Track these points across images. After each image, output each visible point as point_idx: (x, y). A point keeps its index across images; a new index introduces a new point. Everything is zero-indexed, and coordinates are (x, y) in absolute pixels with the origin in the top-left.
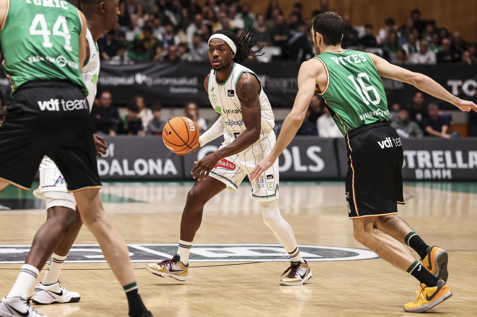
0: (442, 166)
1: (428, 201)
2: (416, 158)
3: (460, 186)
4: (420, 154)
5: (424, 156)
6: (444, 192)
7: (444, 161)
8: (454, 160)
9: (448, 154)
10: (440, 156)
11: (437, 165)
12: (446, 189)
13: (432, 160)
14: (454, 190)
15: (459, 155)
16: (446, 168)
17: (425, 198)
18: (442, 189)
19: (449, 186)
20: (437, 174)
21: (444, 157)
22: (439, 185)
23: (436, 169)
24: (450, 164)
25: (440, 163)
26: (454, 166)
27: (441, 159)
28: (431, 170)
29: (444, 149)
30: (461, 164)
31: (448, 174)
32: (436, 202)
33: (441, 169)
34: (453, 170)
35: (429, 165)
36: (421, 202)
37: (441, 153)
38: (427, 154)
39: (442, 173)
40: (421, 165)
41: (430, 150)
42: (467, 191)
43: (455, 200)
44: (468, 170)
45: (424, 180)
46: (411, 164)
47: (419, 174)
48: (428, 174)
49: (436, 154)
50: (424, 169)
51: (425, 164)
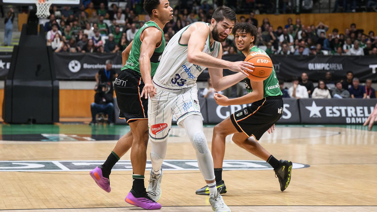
1: (353, 136)
2: (346, 111)
4: (349, 108)
6: (363, 131)
7: (363, 113)
8: (370, 112)
9: (366, 109)
10: (361, 110)
11: (359, 115)
12: (365, 129)
13: (356, 112)
15: (372, 109)
16: (365, 117)
17: (351, 134)
18: (362, 129)
21: (363, 110)
22: (360, 127)
24: (367, 114)
25: (361, 114)
26: (369, 115)
27: (362, 112)
29: (363, 106)
31: (366, 120)
32: (359, 136)
33: (361, 117)
35: (354, 115)
36: (349, 136)
37: (361, 108)
38: (353, 108)
40: (350, 115)
41: (355, 106)
43: (370, 135)
45: (351, 124)
46: (344, 115)
47: (348, 120)
48: (353, 121)
49: (358, 108)
50: (351, 118)
51: (352, 115)
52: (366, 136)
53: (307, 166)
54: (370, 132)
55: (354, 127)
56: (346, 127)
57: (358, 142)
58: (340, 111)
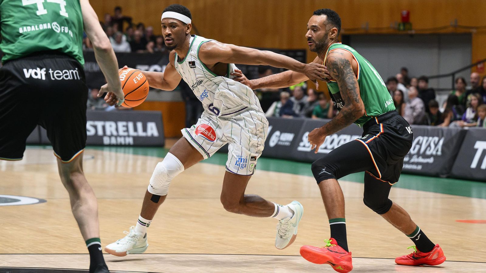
0: (126, 134)
1: (113, 162)
2: (104, 128)
3: (140, 150)
4: (108, 124)
5: (111, 126)
6: (127, 155)
7: (127, 131)
8: (136, 130)
9: (131, 125)
10: (124, 126)
11: (121, 133)
12: (129, 153)
13: (117, 130)
14: (135, 153)
15: (139, 125)
16: (129, 136)
17: (110, 159)
18: (125, 152)
19: (131, 150)
20: (121, 140)
21: (127, 127)
22: (122, 149)
23: (121, 137)
24: (132, 132)
25: (124, 131)
26: (135, 134)
27: (125, 129)
28: (116, 137)
29: (127, 120)
30: (141, 133)
31: (130, 141)
32: (120, 162)
33: (125, 137)
34: (135, 138)
35: (115, 133)
36: (107, 162)
37: (124, 123)
38: (113, 124)
39: (125, 141)
40: (108, 133)
41: (116, 121)
42: (146, 154)
43: (135, 161)
44: (147, 138)
45: (110, 146)
46: (100, 132)
47: (106, 141)
48: (113, 141)
49: (121, 124)
50: (110, 137)
51: (111, 133)
52: (131, 162)
53: (42, 201)
54: (136, 157)
55: (114, 149)
56: (103, 150)
57: (120, 170)
58: (95, 127)
